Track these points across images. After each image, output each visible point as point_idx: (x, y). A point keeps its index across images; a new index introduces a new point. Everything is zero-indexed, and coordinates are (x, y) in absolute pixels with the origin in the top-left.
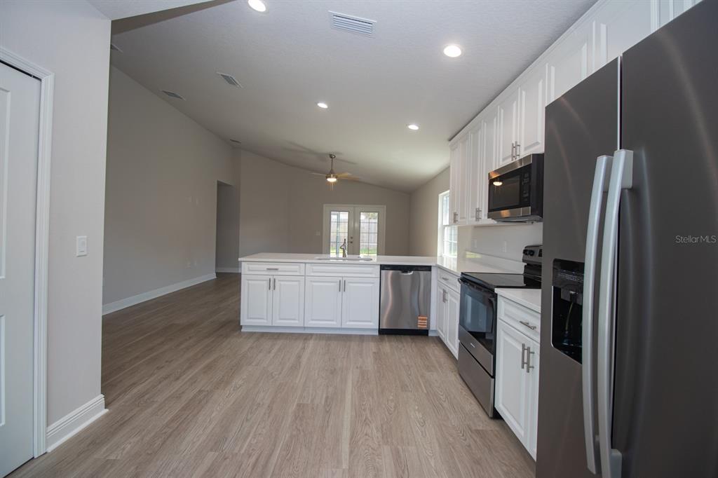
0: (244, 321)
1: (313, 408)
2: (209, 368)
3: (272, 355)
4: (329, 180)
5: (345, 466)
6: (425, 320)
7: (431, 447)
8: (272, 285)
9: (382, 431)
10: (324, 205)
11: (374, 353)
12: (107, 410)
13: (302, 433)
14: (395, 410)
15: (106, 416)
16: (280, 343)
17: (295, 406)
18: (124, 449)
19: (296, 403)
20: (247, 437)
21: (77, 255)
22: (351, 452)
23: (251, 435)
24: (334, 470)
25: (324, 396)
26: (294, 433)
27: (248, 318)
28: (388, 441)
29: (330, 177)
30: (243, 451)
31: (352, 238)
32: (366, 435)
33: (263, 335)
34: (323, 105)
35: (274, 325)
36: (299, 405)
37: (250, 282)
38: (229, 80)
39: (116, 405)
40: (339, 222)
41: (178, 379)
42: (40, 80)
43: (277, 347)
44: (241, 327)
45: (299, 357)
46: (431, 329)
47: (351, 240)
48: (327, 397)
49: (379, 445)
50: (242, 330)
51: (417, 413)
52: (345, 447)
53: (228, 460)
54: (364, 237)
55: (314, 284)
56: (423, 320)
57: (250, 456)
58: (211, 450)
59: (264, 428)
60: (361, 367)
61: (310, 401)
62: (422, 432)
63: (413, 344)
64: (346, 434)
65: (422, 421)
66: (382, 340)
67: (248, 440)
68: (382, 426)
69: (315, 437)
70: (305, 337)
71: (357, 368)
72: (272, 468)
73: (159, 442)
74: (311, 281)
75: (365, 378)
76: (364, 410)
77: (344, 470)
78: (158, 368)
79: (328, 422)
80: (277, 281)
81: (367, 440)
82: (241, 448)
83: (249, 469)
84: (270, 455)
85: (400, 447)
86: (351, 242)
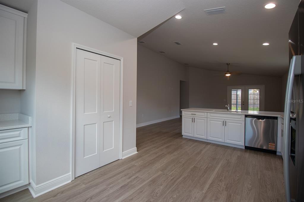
0: (183, 133)
1: (200, 169)
2: (168, 147)
3: (191, 147)
4: (227, 75)
5: (204, 191)
6: (274, 145)
7: (249, 200)
8: (193, 120)
9: (227, 186)
10: (228, 87)
11: (239, 156)
12: (137, 152)
13: (192, 176)
14: (237, 181)
15: (137, 154)
16: (196, 144)
17: (193, 167)
18: (139, 163)
19: (193, 166)
20: (172, 171)
21: (130, 106)
22: (209, 188)
23: (174, 170)
24: (199, 191)
25: (206, 166)
26: (189, 175)
27: (185, 132)
28: (227, 190)
29: (227, 74)
30: (170, 174)
31: (243, 102)
32: (218, 185)
33: (190, 140)
34: (215, 44)
35: (194, 136)
36: (194, 167)
37: (185, 119)
38: (178, 43)
39: (140, 152)
40: (237, 94)
41: (158, 148)
42: (120, 60)
43: (194, 145)
44: (182, 135)
45: (201, 150)
46: (278, 151)
47: (243, 103)
48: (207, 167)
49: (223, 190)
50: (183, 137)
51: (249, 185)
52: (207, 186)
53: (164, 175)
54: (251, 101)
55: (211, 121)
56: (271, 145)
57: (172, 176)
58: (161, 171)
59: (179, 170)
60: (228, 160)
61: (199, 167)
62: (247, 193)
63: (264, 157)
64: (210, 181)
65: (250, 189)
66: (245, 151)
67: (172, 172)
68: (228, 184)
69: (196, 179)
70: (207, 144)
71: (226, 160)
72: (177, 183)
73: (147, 164)
74: (210, 120)
75: (229, 165)
76: (222, 176)
77: (203, 193)
78: (153, 144)
79: (204, 175)
80: (195, 119)
81: (218, 186)
82: (169, 174)
83: (170, 180)
84: (178, 179)
85: (232, 194)
86: (243, 104)
